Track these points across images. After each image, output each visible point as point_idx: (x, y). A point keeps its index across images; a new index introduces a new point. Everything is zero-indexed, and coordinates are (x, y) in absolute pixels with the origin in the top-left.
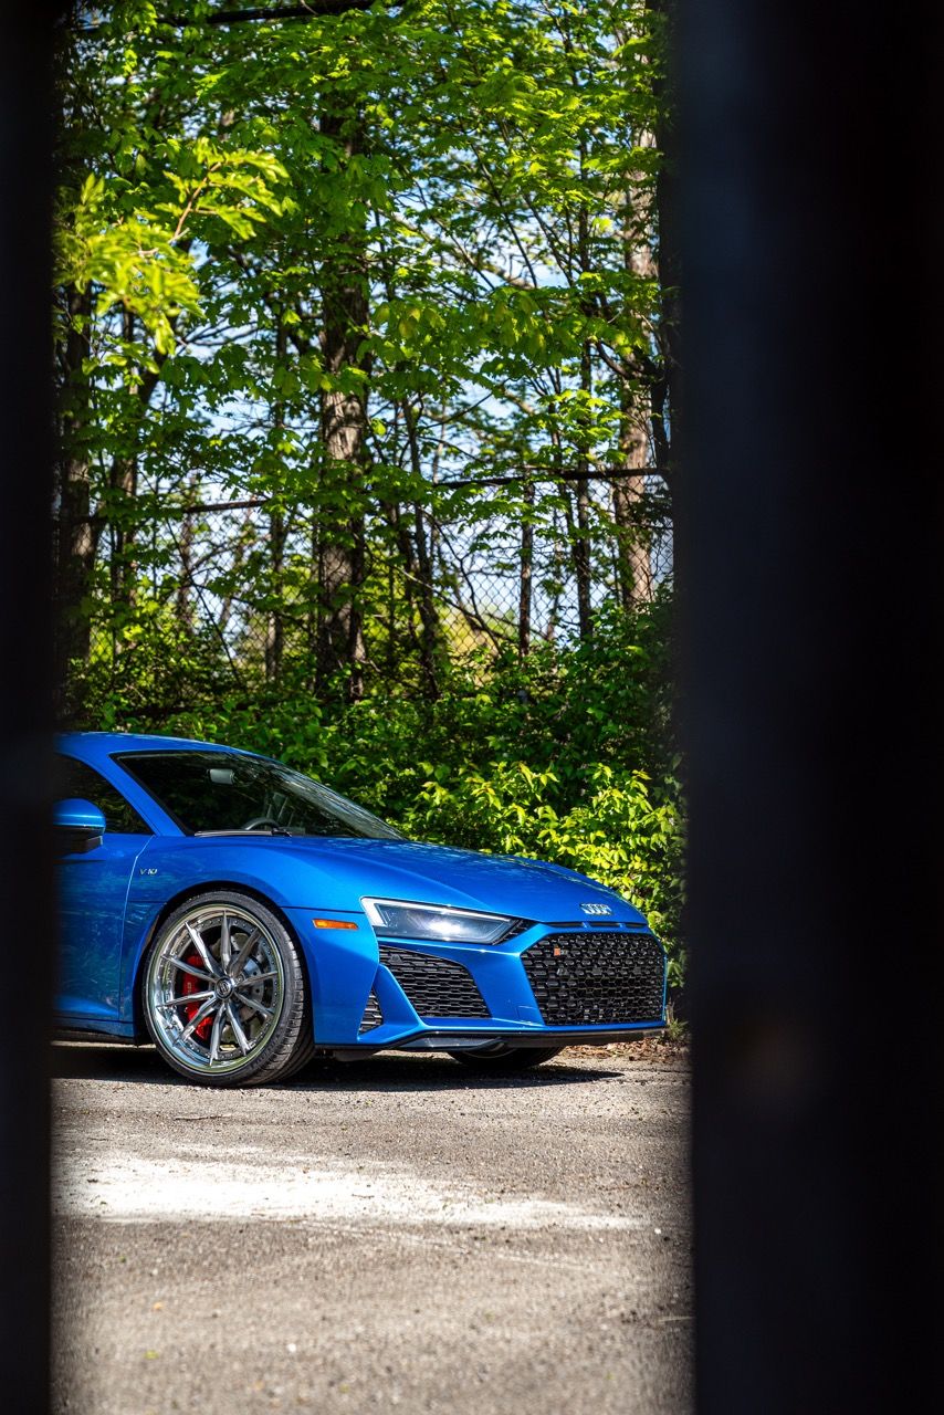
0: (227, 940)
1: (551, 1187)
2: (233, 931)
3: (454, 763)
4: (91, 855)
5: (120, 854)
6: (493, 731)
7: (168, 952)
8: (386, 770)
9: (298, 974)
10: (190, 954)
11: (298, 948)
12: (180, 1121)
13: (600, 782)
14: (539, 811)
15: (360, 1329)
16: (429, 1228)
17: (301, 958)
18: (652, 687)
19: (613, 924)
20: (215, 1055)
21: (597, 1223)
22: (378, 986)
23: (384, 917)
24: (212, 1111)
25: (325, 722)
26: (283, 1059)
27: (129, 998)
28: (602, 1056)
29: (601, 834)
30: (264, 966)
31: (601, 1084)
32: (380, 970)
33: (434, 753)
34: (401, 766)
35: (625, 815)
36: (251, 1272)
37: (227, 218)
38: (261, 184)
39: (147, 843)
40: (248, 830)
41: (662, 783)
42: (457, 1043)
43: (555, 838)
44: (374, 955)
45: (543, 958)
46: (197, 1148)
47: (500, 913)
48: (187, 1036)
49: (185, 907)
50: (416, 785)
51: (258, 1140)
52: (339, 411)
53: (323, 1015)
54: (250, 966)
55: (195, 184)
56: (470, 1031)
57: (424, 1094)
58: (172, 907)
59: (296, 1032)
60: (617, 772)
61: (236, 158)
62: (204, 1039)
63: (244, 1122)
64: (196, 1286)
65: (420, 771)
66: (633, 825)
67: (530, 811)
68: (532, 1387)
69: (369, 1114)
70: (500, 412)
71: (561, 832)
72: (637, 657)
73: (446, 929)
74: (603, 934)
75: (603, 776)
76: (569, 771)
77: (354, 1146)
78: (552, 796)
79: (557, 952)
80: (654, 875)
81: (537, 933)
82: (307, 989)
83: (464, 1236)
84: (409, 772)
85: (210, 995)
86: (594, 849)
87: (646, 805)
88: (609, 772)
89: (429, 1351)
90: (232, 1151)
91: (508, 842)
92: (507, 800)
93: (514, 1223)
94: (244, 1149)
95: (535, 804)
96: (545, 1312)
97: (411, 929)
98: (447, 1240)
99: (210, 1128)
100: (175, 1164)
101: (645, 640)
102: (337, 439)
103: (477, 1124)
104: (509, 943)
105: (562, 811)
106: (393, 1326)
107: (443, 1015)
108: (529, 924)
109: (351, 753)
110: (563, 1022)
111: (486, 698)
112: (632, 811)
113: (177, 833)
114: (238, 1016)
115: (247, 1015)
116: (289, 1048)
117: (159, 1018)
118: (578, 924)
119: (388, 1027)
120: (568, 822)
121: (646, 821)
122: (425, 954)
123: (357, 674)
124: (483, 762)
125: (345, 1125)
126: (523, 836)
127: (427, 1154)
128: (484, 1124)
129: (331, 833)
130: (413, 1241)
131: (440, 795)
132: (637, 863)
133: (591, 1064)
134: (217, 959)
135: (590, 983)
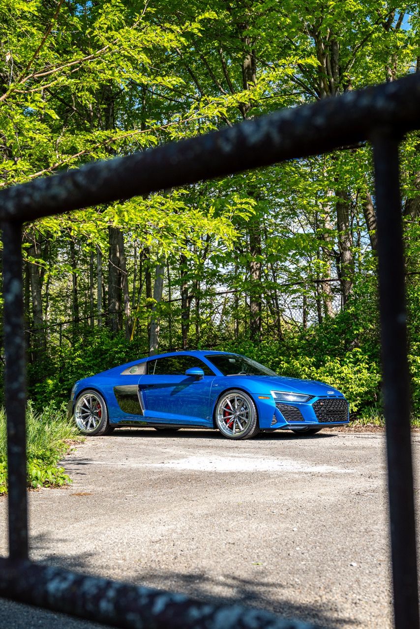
0: (236, 403)
1: (328, 462)
2: (238, 400)
3: (289, 356)
4: (200, 381)
5: (208, 381)
6: (299, 348)
7: (221, 406)
8: (271, 359)
9: (255, 411)
10: (227, 406)
11: (255, 404)
12: (228, 448)
13: (327, 360)
14: (311, 368)
15: (290, 497)
16: (300, 473)
17: (256, 406)
18: (339, 336)
19: (335, 396)
20: (234, 431)
21: (343, 471)
22: (276, 413)
23: (276, 396)
24: (235, 445)
25: (254, 347)
26: (252, 432)
27: (211, 418)
28: (331, 431)
29: (328, 374)
30: (246, 409)
31: (333, 438)
32: (276, 409)
33: (283, 354)
34: (275, 358)
35: (334, 369)
36: (258, 484)
37: (242, 216)
38: (250, 207)
39: (215, 378)
40: (239, 374)
41: (343, 360)
42: (296, 428)
43: (316, 375)
44: (274, 405)
45: (318, 405)
46: (234, 454)
47: (306, 394)
48: (227, 427)
49: (225, 394)
50: (279, 362)
51: (249, 452)
52: (255, 267)
53: (262, 422)
54: (242, 409)
55: (234, 207)
56: (299, 425)
57: (288, 441)
58: (222, 394)
59: (255, 425)
60: (331, 358)
61: (244, 201)
62: (231, 428)
63: (244, 448)
64: (245, 487)
65: (280, 359)
66: (336, 372)
67: (309, 368)
68: (339, 510)
69: (276, 446)
70: (292, 267)
71: (317, 373)
72: (336, 328)
73: (291, 398)
74: (333, 399)
75: (328, 359)
76: (319, 358)
77: (274, 453)
78: (314, 364)
79: (321, 404)
80: (342, 384)
81: (316, 399)
82: (257, 414)
83: (309, 475)
84: (277, 359)
85: (232, 416)
86: (326, 378)
87: (339, 366)
88: (329, 358)
89: (309, 502)
90: (244, 455)
91: (303, 376)
92: (303, 366)
93: (321, 471)
94: (246, 454)
95: (310, 367)
96: (336, 492)
97: (284, 399)
98: (305, 475)
99: (236, 449)
100: (229, 458)
101: (338, 323)
102: (254, 274)
103: (304, 448)
104: (309, 402)
105: (317, 368)
106: (298, 496)
107: (292, 420)
108: (314, 397)
109: (262, 355)
110: (323, 422)
111: (297, 340)
112: (336, 368)
113: (222, 375)
114: (240, 422)
115: (242, 421)
116: (253, 429)
117: (219, 422)
118: (326, 396)
119: (279, 424)
120: (319, 371)
121: (340, 370)
122: (287, 404)
123: (261, 335)
124: (296, 356)
125: (270, 449)
126: (306, 374)
127: (294, 455)
128: (306, 448)
129: (261, 375)
130: (297, 476)
131: (286, 365)
132: (338, 381)
133: (329, 433)
134: (234, 407)
135: (330, 412)
